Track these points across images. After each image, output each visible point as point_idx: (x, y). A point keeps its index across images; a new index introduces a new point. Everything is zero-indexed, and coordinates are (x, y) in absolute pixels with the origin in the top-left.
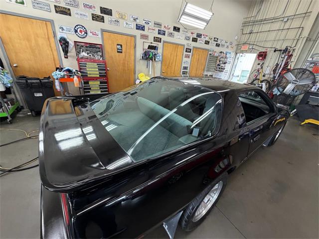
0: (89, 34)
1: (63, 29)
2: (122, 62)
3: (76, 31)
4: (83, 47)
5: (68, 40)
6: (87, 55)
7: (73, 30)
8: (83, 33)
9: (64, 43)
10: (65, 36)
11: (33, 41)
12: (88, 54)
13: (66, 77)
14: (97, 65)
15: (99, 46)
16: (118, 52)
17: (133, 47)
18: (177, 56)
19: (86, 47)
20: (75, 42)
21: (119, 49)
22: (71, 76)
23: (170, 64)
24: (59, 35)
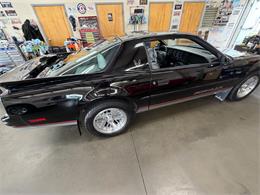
0: (87, 9)
4: (84, 20)
5: (74, 17)
7: (77, 9)
8: (83, 9)
11: (56, 22)
12: (87, 25)
13: (71, 44)
15: (95, 18)
16: (109, 20)
17: (121, 14)
20: (79, 18)
22: (74, 43)
24: (69, 15)
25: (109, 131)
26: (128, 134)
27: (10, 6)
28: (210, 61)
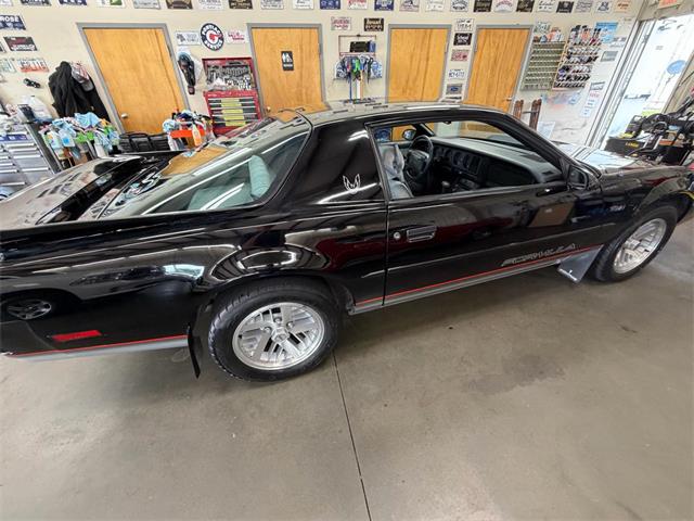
0: (228, 39)
1: (183, 39)
2: (294, 90)
3: (204, 38)
4: (217, 67)
5: (192, 59)
6: (223, 83)
7: (199, 37)
8: (217, 38)
9: (187, 65)
10: (188, 53)
11: (142, 69)
12: (226, 80)
13: (181, 128)
14: (241, 100)
15: (247, 62)
16: (285, 69)
17: (316, 53)
18: (428, 59)
19: (224, 67)
20: (204, 60)
21: (286, 63)
22: (189, 126)
23: (410, 83)
24: (178, 52)
25: (275, 363)
26: (329, 372)
27: (19, 24)
28: (542, 178)
